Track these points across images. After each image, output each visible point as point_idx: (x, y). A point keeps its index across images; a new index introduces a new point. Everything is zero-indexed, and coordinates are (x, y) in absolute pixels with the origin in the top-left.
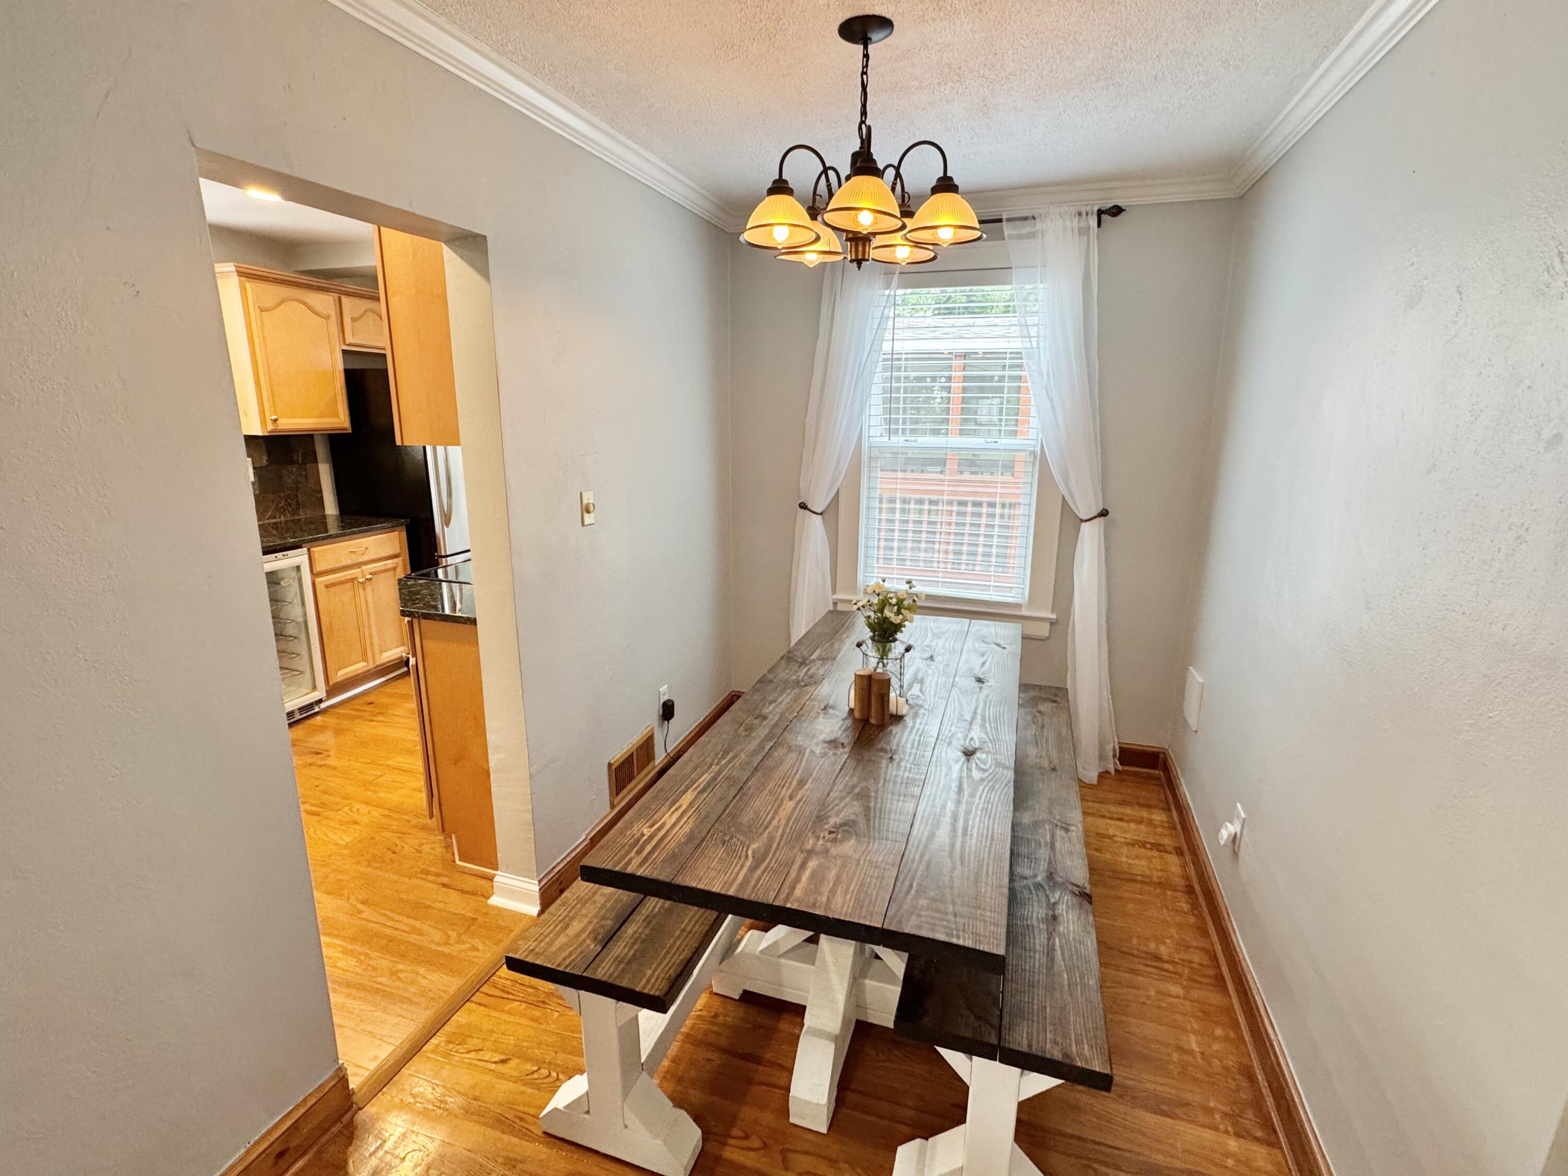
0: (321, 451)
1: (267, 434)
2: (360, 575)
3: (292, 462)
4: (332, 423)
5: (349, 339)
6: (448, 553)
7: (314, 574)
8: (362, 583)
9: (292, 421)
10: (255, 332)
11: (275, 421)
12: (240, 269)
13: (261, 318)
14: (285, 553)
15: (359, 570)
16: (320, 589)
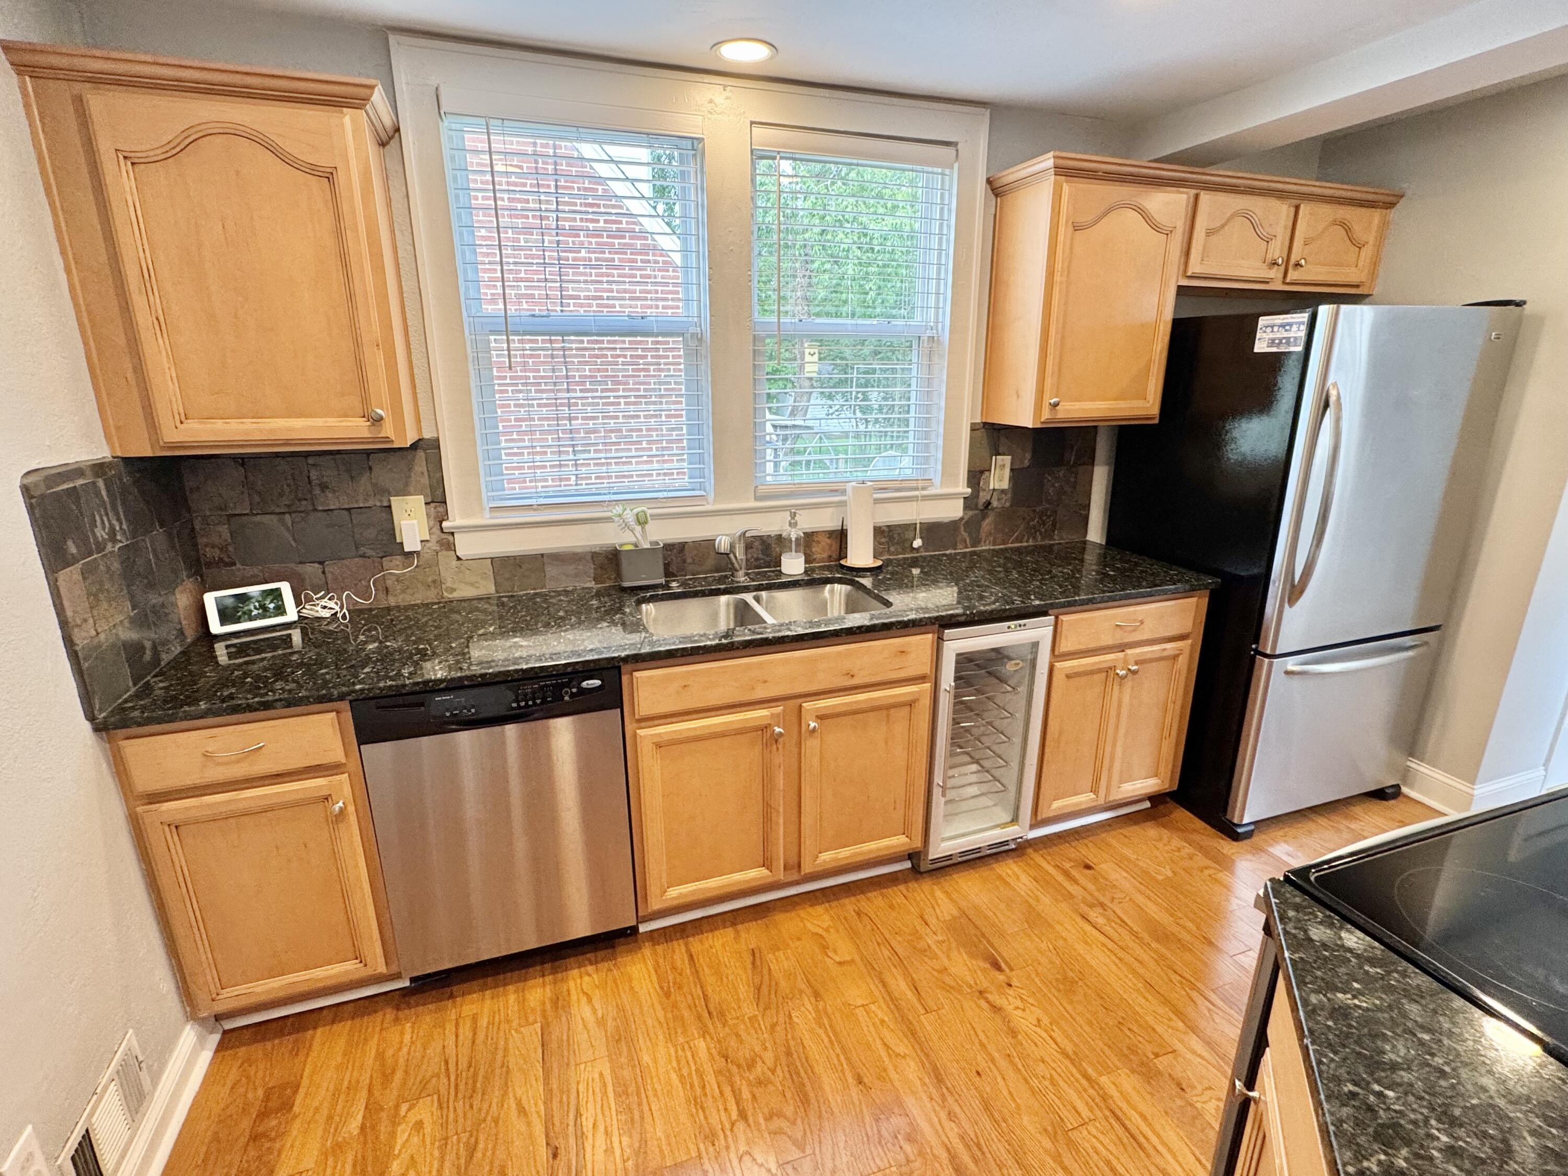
0: (1103, 448)
1: (1039, 426)
2: (1120, 664)
3: (1060, 462)
4: (1131, 408)
5: (1195, 267)
6: (1278, 652)
7: (1056, 655)
8: (1123, 678)
9: (1078, 405)
10: (1058, 266)
11: (1056, 405)
12: (1061, 162)
13: (1072, 239)
14: (1022, 622)
15: (1121, 655)
16: (1058, 678)
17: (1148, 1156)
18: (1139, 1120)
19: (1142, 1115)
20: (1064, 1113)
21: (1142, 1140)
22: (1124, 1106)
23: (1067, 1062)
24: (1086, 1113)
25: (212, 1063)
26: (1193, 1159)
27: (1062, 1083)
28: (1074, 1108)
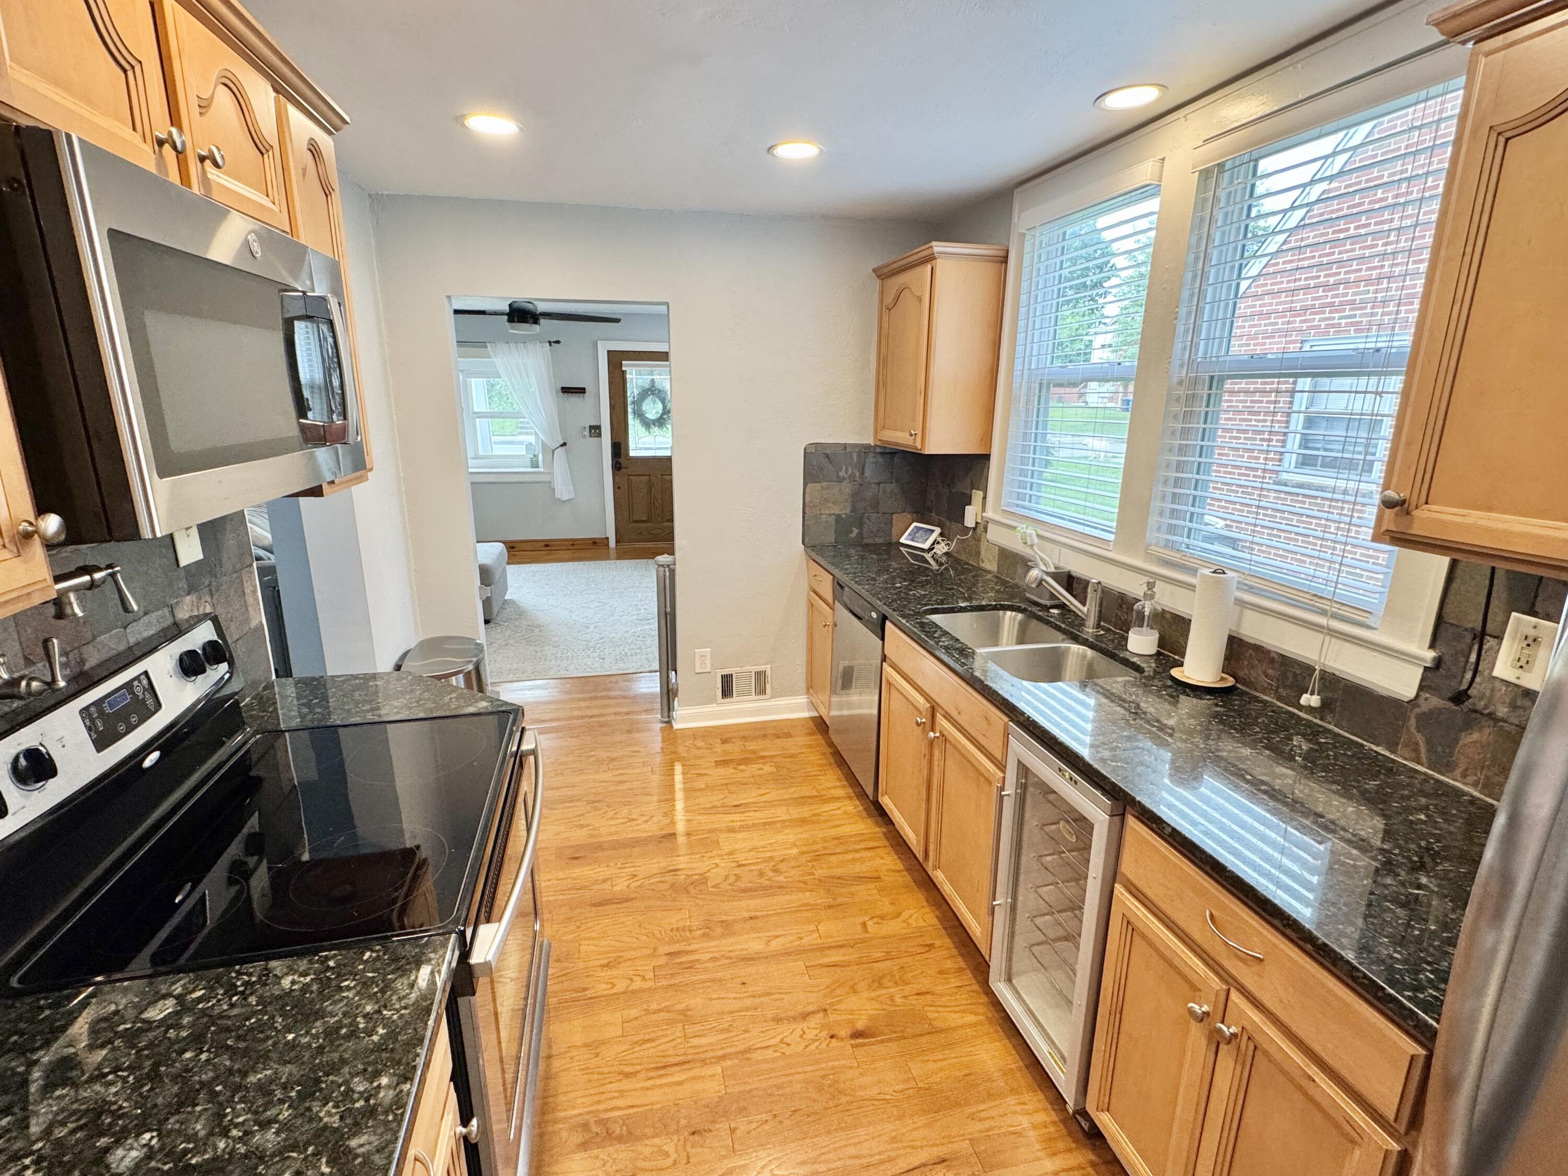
17: (649, 1070)
18: (676, 1079)
19: (680, 1083)
20: (697, 1027)
21: (662, 1072)
22: (691, 1073)
23: (741, 1048)
24: (695, 1041)
25: (804, 719)
26: (636, 1102)
27: (724, 1036)
28: (700, 1036)
